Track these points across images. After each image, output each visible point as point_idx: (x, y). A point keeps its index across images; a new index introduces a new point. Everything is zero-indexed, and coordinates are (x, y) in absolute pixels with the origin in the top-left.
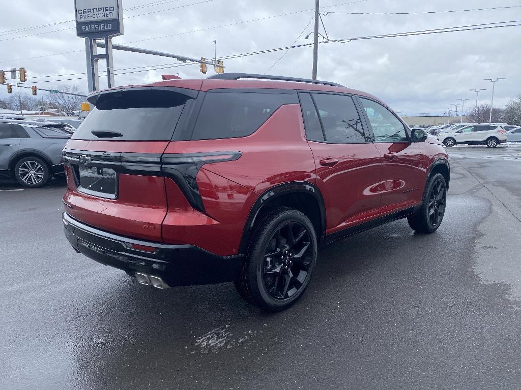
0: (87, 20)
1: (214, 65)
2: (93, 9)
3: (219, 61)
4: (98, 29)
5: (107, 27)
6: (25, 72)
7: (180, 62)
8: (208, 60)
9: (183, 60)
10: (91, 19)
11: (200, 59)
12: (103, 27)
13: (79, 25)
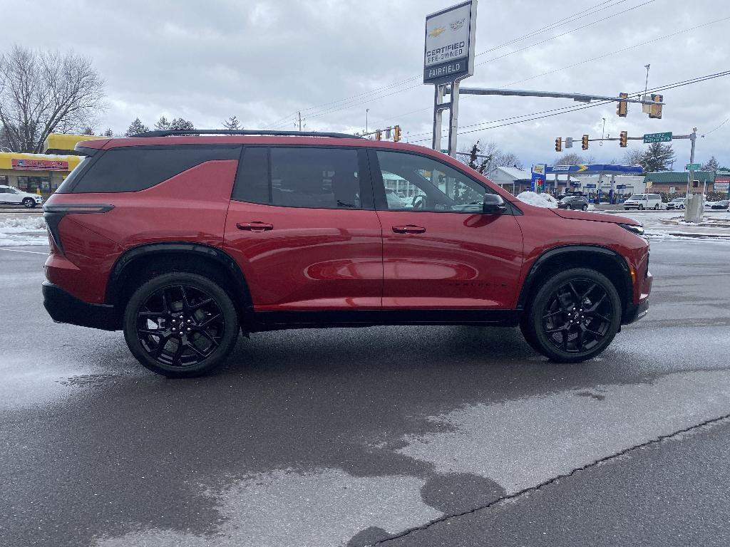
0: (435, 62)
1: (643, 102)
2: (443, 48)
3: (653, 97)
4: (445, 72)
5: (455, 68)
6: (399, 130)
7: (582, 103)
8: (632, 96)
9: (586, 99)
10: (440, 61)
11: (616, 96)
12: (449, 70)
13: (427, 69)
